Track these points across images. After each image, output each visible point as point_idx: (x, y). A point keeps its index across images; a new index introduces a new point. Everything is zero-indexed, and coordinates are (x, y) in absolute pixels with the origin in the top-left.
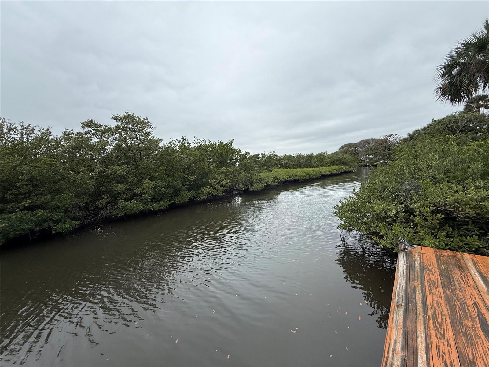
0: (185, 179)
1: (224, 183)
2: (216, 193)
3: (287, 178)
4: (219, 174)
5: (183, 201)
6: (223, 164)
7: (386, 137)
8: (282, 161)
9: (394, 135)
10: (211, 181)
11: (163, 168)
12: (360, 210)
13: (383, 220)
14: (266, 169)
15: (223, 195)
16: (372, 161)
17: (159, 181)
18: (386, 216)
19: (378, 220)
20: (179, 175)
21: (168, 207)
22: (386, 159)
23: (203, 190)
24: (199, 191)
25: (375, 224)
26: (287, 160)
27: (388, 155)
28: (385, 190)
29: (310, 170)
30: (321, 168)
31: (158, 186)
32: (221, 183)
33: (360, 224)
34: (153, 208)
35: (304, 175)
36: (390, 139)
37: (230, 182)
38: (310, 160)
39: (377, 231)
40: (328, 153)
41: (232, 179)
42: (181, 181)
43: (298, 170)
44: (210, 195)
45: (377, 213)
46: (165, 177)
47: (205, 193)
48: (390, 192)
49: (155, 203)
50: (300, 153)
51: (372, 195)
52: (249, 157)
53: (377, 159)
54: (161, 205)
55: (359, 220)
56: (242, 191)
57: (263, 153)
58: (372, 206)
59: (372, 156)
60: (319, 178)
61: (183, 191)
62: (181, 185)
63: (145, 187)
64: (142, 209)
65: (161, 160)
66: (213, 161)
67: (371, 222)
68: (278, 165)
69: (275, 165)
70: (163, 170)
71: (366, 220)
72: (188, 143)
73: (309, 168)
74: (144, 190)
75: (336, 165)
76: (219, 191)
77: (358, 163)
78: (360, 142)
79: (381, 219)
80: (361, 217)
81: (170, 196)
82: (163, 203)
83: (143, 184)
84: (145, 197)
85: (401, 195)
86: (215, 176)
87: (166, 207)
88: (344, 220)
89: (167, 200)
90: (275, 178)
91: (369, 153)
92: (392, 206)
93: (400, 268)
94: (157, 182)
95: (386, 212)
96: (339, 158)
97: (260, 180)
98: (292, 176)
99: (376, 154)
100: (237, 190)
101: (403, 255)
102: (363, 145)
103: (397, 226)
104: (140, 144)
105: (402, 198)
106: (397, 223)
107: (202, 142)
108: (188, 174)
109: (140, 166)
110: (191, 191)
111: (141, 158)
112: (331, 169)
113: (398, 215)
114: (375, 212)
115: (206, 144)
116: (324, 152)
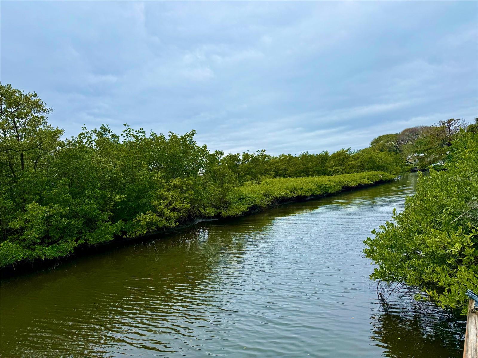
0: (107, 200)
1: (178, 204)
2: (164, 223)
3: (286, 194)
4: (169, 190)
5: (102, 240)
6: (176, 172)
7: (443, 124)
8: (277, 165)
9: (455, 120)
10: (153, 202)
11: (64, 180)
12: (405, 245)
13: (442, 260)
14: (251, 179)
15: (177, 226)
16: (424, 163)
17: (57, 205)
18: (446, 255)
19: (435, 261)
20: (95, 193)
21: (73, 252)
22: (446, 159)
23: (139, 218)
24: (132, 220)
25: (430, 268)
26: (285, 164)
27: (448, 153)
28: (443, 210)
29: (323, 180)
30: (342, 175)
31: (55, 214)
32: (174, 205)
33: (407, 269)
34: (45, 255)
35: (314, 187)
36: (449, 126)
37: (188, 203)
38: (323, 163)
39: (434, 280)
40: (352, 151)
41: (192, 197)
42: (99, 204)
43: (304, 179)
44: (153, 228)
45: (431, 249)
46: (69, 196)
47: (143, 223)
48: (450, 214)
49: (47, 247)
50: (306, 152)
51: (422, 219)
52: (221, 160)
53: (432, 160)
54: (61, 249)
55: (404, 263)
56: (209, 217)
57: (246, 153)
58: (423, 239)
59: (423, 155)
60: (339, 193)
61: (103, 221)
62: (97, 212)
63: (29, 217)
64: (23, 258)
65: (62, 166)
66: (158, 168)
67: (423, 265)
68: (271, 173)
69: (266, 172)
70: (65, 184)
71: (415, 263)
72: (113, 136)
73: (323, 176)
74: (27, 222)
75: (367, 170)
76: (169, 220)
77: (401, 167)
78: (404, 132)
79: (440, 260)
80: (409, 257)
81: (77, 233)
82: (63, 246)
83: (26, 211)
84: (29, 235)
85: (468, 219)
86: (162, 194)
87: (70, 252)
88: (381, 264)
89: (72, 240)
90: (266, 194)
91: (418, 150)
92: (455, 236)
93: (470, 344)
94: (52, 207)
95: (445, 248)
96: (371, 158)
97: (240, 199)
98: (293, 190)
99: (429, 151)
100: (202, 216)
101: (475, 319)
102: (408, 136)
103: (463, 270)
104: (21, 139)
105: (469, 224)
106: (463, 265)
107: (138, 135)
108: (112, 191)
109: (20, 179)
110: (118, 220)
111: (23, 164)
112: (358, 178)
113: (465, 252)
114: (428, 249)
115: (145, 139)
116: (345, 149)
